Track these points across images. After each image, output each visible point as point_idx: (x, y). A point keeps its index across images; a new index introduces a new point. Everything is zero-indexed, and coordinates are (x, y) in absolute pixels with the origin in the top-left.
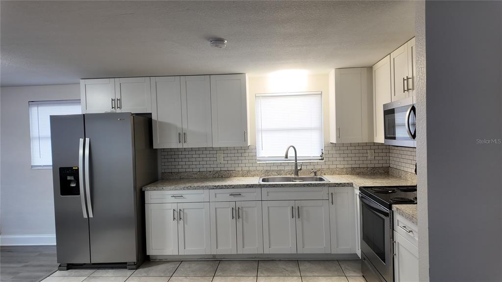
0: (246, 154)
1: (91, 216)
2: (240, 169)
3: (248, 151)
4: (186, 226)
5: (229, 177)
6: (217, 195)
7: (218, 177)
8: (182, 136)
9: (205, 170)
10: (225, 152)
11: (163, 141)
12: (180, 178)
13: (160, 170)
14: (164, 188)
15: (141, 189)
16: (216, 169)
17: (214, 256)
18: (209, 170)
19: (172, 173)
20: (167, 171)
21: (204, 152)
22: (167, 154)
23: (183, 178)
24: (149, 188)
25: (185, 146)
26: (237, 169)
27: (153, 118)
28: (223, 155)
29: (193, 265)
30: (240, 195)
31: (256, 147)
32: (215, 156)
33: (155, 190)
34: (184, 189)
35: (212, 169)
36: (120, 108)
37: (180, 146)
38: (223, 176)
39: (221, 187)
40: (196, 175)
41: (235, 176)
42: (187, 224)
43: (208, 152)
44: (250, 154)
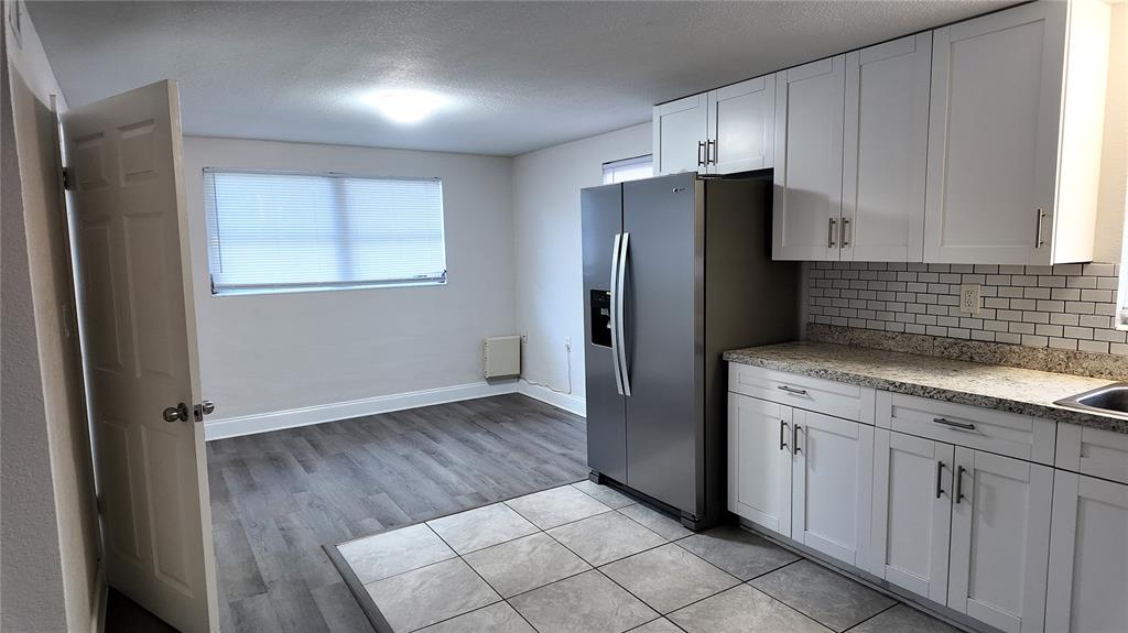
0: (1073, 294)
1: (628, 393)
2: (1041, 343)
3: (1081, 283)
4: (810, 471)
5: (996, 364)
6: (899, 412)
7: (957, 359)
8: (840, 228)
9: (921, 330)
10: (991, 280)
11: (796, 242)
12: (850, 345)
13: (805, 317)
14: (765, 362)
15: (721, 356)
16: (954, 333)
17: (885, 584)
18: (932, 331)
19: (830, 326)
20: (820, 320)
21: (922, 277)
22: (822, 276)
23: (857, 346)
24: (735, 356)
25: (847, 255)
26: (1029, 341)
27: (775, 182)
28: (980, 291)
29: (819, 579)
30: (972, 427)
31: (1116, 269)
32: (954, 290)
33: (746, 363)
34: (810, 375)
35: (942, 332)
36: (715, 161)
37: (832, 255)
38: (977, 359)
39: (912, 391)
40: (892, 343)
41: (1018, 365)
42: (814, 470)
43: (934, 277)
44: (1086, 295)
